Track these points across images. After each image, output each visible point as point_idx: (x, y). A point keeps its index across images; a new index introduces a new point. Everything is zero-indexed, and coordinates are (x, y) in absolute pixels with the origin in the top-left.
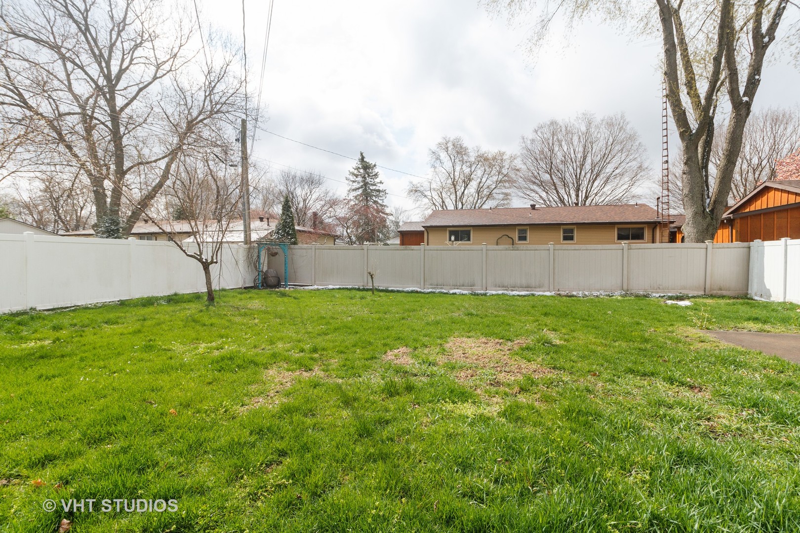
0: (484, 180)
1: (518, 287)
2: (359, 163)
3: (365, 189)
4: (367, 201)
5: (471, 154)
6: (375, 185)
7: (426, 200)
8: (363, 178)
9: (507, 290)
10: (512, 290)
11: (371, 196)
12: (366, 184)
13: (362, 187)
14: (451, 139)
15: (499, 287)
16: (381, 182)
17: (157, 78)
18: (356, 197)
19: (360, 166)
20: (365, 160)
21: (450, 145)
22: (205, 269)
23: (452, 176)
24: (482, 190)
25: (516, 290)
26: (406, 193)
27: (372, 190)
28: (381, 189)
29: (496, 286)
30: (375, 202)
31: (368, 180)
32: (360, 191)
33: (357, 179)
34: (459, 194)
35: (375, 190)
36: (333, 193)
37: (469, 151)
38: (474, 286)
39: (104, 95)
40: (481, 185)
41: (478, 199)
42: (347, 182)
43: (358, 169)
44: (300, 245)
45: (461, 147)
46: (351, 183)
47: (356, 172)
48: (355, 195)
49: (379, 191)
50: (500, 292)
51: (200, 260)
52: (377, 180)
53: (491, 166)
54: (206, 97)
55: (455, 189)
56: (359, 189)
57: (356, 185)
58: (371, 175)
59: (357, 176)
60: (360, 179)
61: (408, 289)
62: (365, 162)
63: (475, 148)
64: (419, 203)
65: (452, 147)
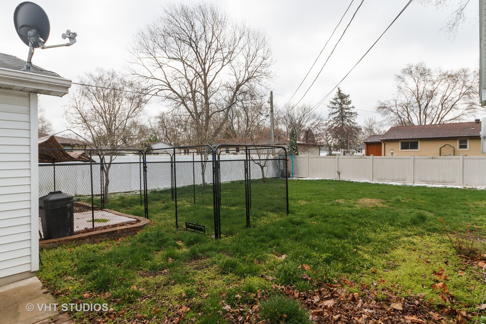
0: (447, 94)
1: (437, 182)
2: (337, 95)
3: (341, 113)
4: (343, 120)
5: (433, 74)
6: (349, 109)
7: (392, 114)
8: (339, 105)
9: (428, 184)
10: (432, 184)
11: (345, 117)
12: (342, 109)
13: (339, 111)
14: (415, 64)
15: (423, 182)
16: (353, 107)
17: (224, 66)
18: (335, 118)
19: (338, 97)
20: (341, 92)
21: (413, 69)
22: (262, 169)
23: (416, 94)
24: (446, 102)
25: (435, 184)
26: (376, 110)
27: (346, 113)
28: (353, 112)
29: (421, 181)
30: (348, 121)
31: (344, 106)
32: (338, 114)
33: (335, 107)
34: (423, 107)
35: (349, 113)
36: (319, 116)
37: (432, 72)
38: (405, 180)
39: (201, 77)
40: (445, 98)
41: (442, 110)
42: (328, 109)
43: (336, 99)
44: (300, 155)
45: (424, 70)
46: (331, 109)
47: (334, 101)
48: (334, 117)
49: (351, 113)
50: (422, 185)
51: (260, 165)
52: (350, 106)
53: (456, 81)
54: (246, 70)
55: (419, 104)
56: (337, 112)
57: (335, 110)
58: (346, 102)
59: (335, 104)
60: (337, 106)
61: (362, 181)
62: (342, 94)
63: (438, 69)
64: (387, 116)
65: (415, 70)
